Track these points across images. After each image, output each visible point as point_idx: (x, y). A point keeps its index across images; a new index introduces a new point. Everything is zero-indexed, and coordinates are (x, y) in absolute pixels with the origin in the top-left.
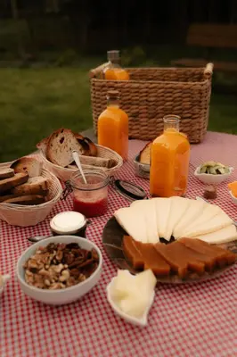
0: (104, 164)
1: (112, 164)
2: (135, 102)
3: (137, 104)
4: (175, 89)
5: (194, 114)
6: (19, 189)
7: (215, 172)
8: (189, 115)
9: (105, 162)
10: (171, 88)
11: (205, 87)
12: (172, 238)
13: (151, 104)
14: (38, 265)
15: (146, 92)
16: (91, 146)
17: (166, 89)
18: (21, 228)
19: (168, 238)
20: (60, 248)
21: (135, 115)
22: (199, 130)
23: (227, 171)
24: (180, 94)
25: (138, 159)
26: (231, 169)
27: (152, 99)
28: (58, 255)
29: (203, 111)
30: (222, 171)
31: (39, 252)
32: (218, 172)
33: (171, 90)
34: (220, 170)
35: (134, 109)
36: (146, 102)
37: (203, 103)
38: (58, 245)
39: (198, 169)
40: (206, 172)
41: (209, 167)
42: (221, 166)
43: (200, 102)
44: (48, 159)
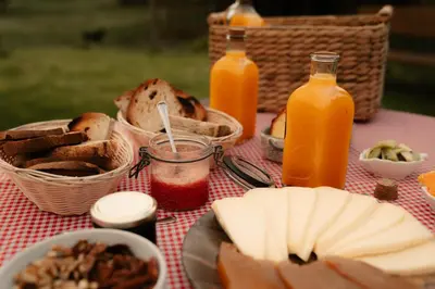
0: (211, 132)
1: (223, 131)
2: (271, 58)
3: (274, 61)
4: (331, 37)
5: (361, 76)
6: (61, 151)
7: (395, 157)
8: (352, 77)
9: (212, 129)
10: (325, 36)
11: (378, 34)
12: (313, 256)
13: (295, 59)
14: (39, 278)
15: (288, 43)
16: (197, 108)
17: (319, 37)
18: (57, 216)
19: (304, 255)
20: (93, 251)
21: (271, 77)
22: (368, 100)
23: (415, 157)
24: (339, 45)
25: (269, 132)
26: (423, 155)
27: (296, 52)
28: (83, 264)
29: (375, 71)
30: (407, 156)
31: (53, 254)
32: (400, 157)
33: (326, 39)
34: (404, 155)
35: (270, 68)
36: (288, 58)
37: (375, 59)
38: (93, 246)
39: (366, 152)
40: (380, 157)
41: (384, 149)
42: (405, 148)
43: (371, 56)
44: (129, 121)
